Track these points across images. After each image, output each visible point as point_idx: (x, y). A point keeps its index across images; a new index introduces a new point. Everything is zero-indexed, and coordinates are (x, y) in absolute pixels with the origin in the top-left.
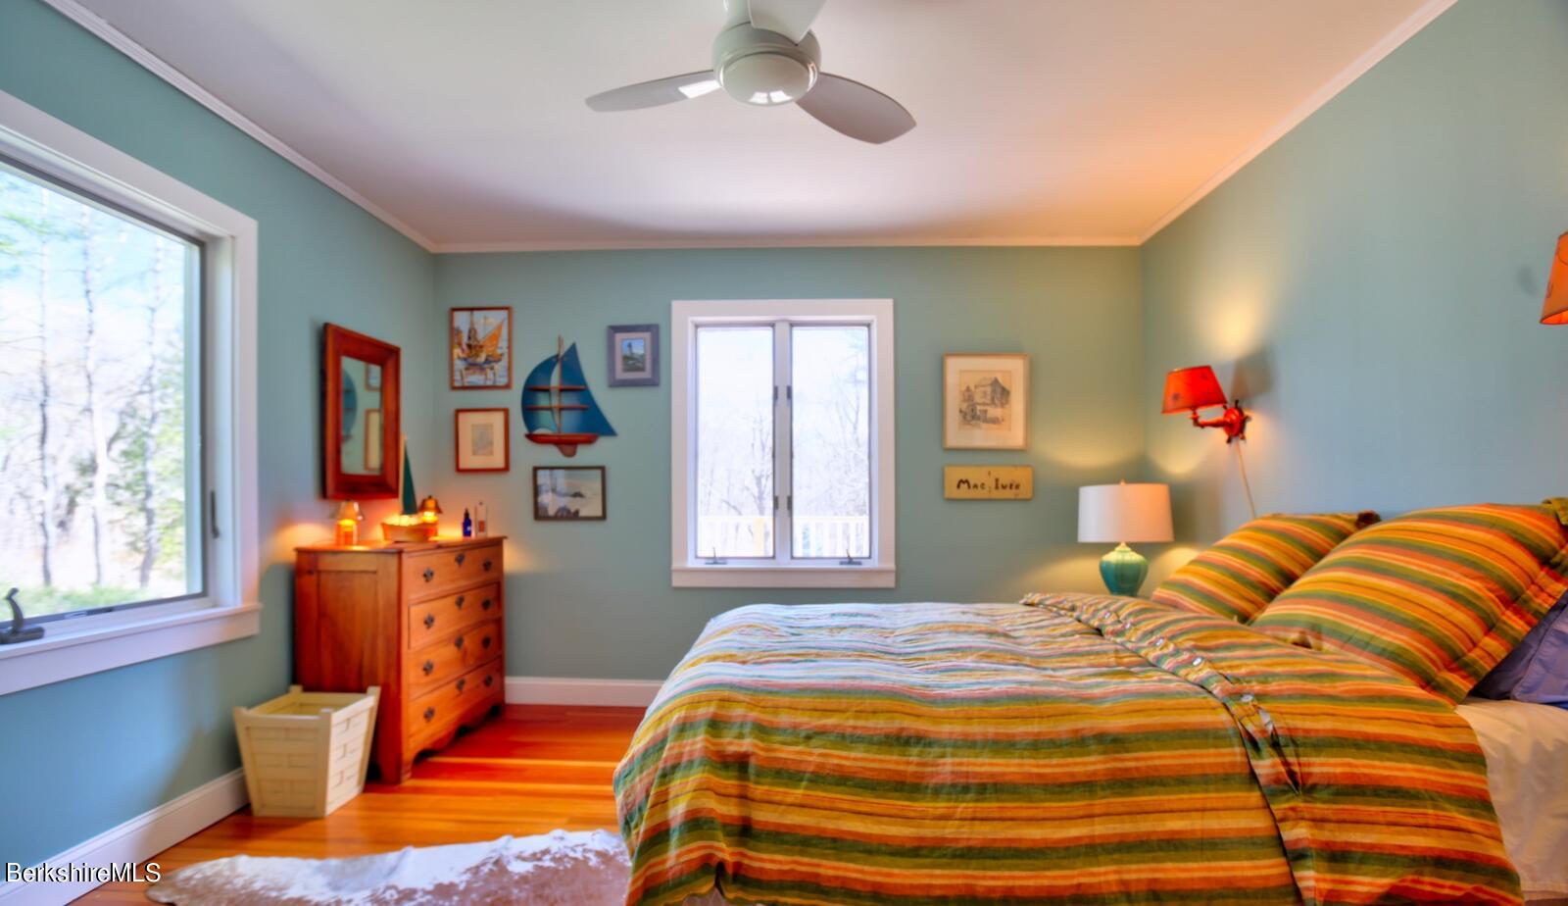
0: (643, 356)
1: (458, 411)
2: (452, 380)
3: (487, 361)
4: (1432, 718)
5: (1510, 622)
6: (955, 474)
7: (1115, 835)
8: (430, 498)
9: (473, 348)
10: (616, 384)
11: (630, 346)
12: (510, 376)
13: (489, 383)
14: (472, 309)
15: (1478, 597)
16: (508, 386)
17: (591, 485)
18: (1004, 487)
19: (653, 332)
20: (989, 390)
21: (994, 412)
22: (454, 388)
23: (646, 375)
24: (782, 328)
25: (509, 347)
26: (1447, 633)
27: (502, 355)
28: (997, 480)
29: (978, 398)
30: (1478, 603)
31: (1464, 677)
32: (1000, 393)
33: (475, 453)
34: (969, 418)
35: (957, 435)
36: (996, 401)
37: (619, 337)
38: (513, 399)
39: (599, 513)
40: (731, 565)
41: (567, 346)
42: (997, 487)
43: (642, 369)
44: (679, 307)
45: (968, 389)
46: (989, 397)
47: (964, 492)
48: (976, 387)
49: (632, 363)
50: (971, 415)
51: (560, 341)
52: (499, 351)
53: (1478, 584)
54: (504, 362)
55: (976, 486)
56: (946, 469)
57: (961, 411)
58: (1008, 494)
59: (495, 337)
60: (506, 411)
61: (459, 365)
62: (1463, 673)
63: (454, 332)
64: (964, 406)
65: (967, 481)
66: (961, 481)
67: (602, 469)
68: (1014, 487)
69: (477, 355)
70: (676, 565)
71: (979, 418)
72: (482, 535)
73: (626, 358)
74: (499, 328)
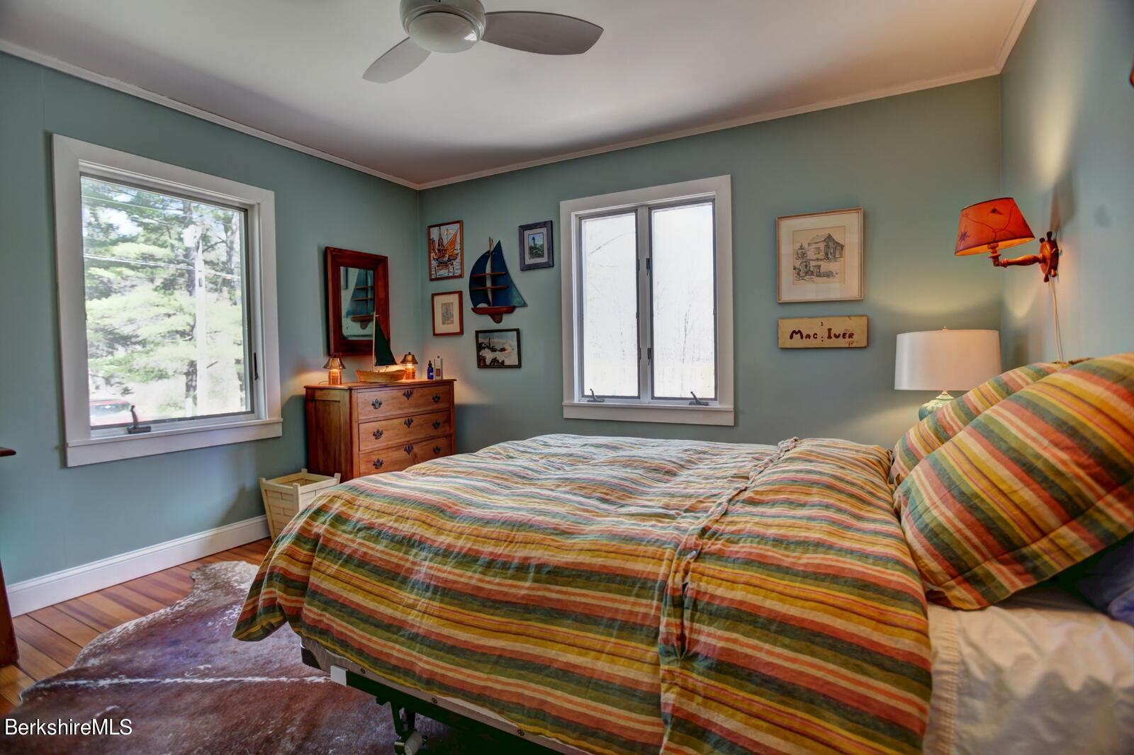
0: (542, 246)
1: (433, 295)
2: (431, 275)
3: (449, 260)
4: (881, 612)
5: (1110, 512)
6: (788, 326)
7: (527, 654)
8: (410, 354)
9: (442, 251)
10: (526, 268)
11: (534, 239)
12: (462, 269)
13: (451, 274)
14: (439, 225)
15: (1059, 473)
16: (461, 276)
17: (510, 341)
18: (837, 337)
19: (549, 226)
20: (822, 246)
21: (825, 266)
22: (432, 280)
23: (544, 260)
24: (641, 211)
25: (462, 249)
26: (1004, 515)
27: (457, 254)
28: (830, 330)
29: (811, 254)
30: (1058, 481)
31: (1018, 574)
32: (832, 248)
33: (443, 323)
34: (802, 274)
35: (793, 290)
36: (830, 256)
37: (527, 233)
38: (464, 284)
39: (516, 363)
40: (607, 402)
41: (495, 244)
42: (830, 337)
43: (542, 256)
44: (565, 205)
45: (801, 247)
46: (822, 253)
47: (797, 342)
48: (809, 245)
49: (535, 252)
50: (806, 271)
51: (491, 241)
52: (456, 252)
53: (1064, 455)
54: (459, 259)
55: (808, 336)
56: (780, 321)
57: (795, 268)
58: (842, 342)
59: (453, 242)
60: (460, 293)
61: (434, 263)
62: (1019, 568)
63: (431, 241)
64: (798, 263)
65: (799, 332)
66: (794, 332)
67: (517, 331)
68: (847, 336)
69: (444, 256)
70: (566, 402)
71: (812, 273)
72: (439, 378)
73: (531, 248)
74: (455, 235)
